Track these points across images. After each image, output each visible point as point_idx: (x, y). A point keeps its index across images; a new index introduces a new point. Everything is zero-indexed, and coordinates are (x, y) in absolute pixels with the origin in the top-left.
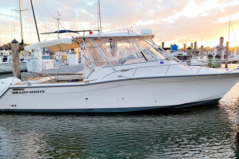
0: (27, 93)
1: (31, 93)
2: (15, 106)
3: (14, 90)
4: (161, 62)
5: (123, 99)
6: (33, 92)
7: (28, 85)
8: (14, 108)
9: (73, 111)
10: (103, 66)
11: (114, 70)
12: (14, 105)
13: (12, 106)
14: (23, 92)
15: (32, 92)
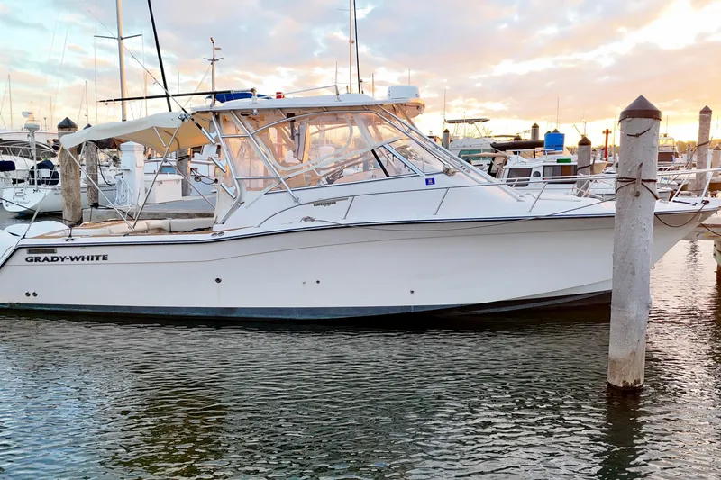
0: (63, 260)
1: (72, 260)
2: (35, 294)
3: (30, 252)
4: (427, 180)
5: (318, 282)
6: (78, 260)
7: (67, 240)
8: (31, 300)
9: (183, 313)
10: (267, 190)
11: (296, 200)
12: (31, 293)
13: (28, 294)
14: (53, 258)
15: (76, 257)
